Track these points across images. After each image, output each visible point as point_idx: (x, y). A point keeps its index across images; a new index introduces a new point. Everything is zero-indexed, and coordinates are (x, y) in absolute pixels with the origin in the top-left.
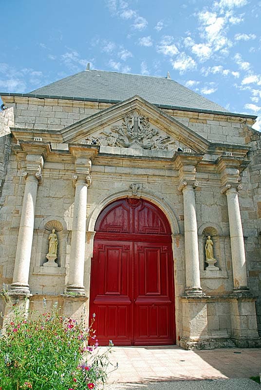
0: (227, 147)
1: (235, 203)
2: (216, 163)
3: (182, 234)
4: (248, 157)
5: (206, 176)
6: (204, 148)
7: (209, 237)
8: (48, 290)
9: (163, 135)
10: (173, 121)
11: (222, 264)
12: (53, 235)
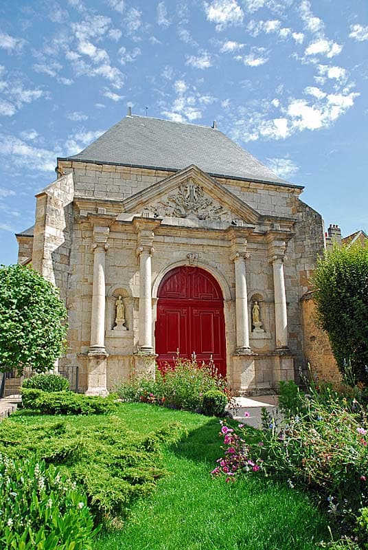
0: (276, 219)
1: (280, 272)
2: (265, 234)
3: (233, 300)
4: (294, 228)
5: (255, 246)
6: (254, 219)
7: (256, 303)
8: (119, 351)
9: (217, 205)
10: (227, 192)
11: (267, 327)
12: (119, 302)
